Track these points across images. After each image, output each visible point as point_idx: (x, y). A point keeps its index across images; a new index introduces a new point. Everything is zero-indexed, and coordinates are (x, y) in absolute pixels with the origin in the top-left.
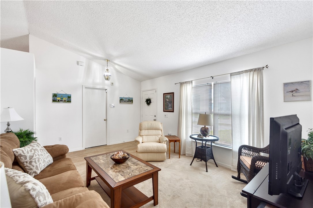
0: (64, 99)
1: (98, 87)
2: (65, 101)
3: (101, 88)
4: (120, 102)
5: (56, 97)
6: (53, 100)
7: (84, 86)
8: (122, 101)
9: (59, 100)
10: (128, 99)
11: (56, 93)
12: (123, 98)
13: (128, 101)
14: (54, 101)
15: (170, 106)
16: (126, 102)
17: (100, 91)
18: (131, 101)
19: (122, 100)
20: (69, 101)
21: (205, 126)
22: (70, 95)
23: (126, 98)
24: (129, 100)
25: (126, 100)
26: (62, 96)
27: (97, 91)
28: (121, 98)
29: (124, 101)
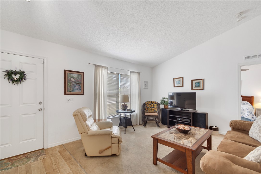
15: (78, 88)
21: (124, 103)
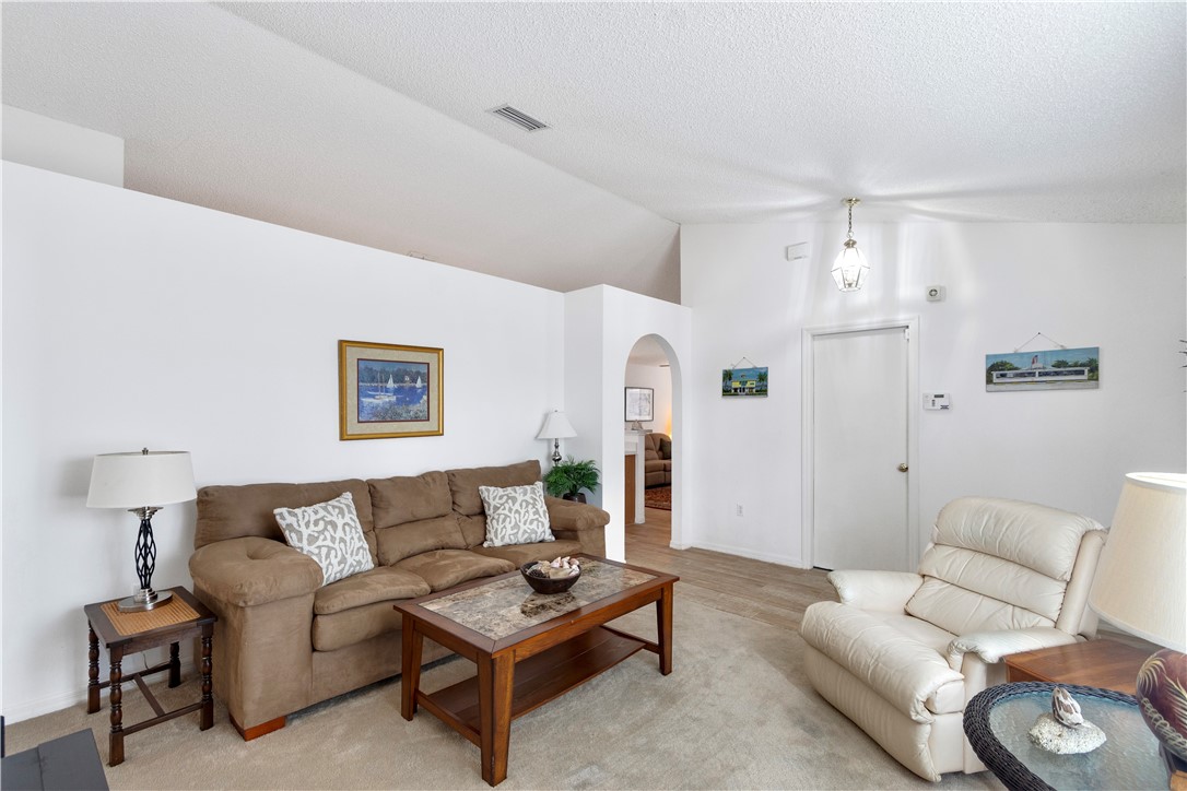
0: (748, 385)
1: (863, 323)
2: (751, 394)
3: (875, 326)
4: (989, 381)
5: (730, 379)
6: (724, 391)
7: (807, 330)
8: (1003, 376)
9: (736, 390)
10: (1054, 360)
11: (731, 368)
12: (1005, 359)
13: (1050, 369)
14: (727, 392)
16: (1037, 378)
17: (878, 338)
18: (1082, 373)
19: (999, 370)
20: (762, 391)
22: (763, 371)
23: (1035, 357)
24: (1060, 364)
25: (1039, 364)
26: (744, 374)
27: (865, 340)
28: (995, 356)
29: (1022, 375)
